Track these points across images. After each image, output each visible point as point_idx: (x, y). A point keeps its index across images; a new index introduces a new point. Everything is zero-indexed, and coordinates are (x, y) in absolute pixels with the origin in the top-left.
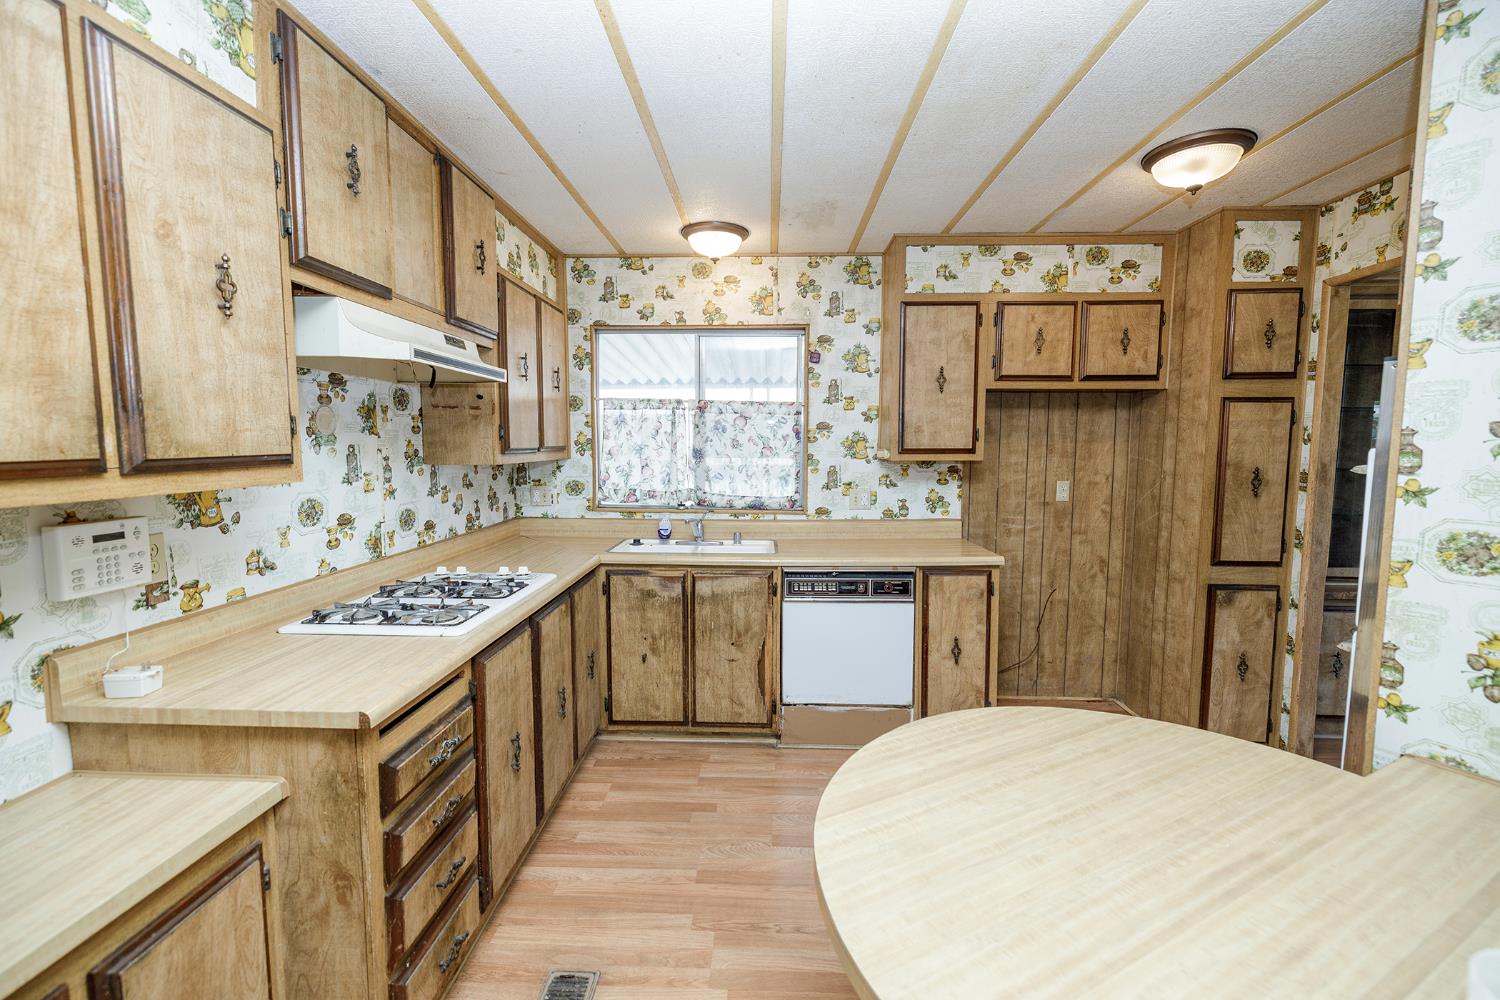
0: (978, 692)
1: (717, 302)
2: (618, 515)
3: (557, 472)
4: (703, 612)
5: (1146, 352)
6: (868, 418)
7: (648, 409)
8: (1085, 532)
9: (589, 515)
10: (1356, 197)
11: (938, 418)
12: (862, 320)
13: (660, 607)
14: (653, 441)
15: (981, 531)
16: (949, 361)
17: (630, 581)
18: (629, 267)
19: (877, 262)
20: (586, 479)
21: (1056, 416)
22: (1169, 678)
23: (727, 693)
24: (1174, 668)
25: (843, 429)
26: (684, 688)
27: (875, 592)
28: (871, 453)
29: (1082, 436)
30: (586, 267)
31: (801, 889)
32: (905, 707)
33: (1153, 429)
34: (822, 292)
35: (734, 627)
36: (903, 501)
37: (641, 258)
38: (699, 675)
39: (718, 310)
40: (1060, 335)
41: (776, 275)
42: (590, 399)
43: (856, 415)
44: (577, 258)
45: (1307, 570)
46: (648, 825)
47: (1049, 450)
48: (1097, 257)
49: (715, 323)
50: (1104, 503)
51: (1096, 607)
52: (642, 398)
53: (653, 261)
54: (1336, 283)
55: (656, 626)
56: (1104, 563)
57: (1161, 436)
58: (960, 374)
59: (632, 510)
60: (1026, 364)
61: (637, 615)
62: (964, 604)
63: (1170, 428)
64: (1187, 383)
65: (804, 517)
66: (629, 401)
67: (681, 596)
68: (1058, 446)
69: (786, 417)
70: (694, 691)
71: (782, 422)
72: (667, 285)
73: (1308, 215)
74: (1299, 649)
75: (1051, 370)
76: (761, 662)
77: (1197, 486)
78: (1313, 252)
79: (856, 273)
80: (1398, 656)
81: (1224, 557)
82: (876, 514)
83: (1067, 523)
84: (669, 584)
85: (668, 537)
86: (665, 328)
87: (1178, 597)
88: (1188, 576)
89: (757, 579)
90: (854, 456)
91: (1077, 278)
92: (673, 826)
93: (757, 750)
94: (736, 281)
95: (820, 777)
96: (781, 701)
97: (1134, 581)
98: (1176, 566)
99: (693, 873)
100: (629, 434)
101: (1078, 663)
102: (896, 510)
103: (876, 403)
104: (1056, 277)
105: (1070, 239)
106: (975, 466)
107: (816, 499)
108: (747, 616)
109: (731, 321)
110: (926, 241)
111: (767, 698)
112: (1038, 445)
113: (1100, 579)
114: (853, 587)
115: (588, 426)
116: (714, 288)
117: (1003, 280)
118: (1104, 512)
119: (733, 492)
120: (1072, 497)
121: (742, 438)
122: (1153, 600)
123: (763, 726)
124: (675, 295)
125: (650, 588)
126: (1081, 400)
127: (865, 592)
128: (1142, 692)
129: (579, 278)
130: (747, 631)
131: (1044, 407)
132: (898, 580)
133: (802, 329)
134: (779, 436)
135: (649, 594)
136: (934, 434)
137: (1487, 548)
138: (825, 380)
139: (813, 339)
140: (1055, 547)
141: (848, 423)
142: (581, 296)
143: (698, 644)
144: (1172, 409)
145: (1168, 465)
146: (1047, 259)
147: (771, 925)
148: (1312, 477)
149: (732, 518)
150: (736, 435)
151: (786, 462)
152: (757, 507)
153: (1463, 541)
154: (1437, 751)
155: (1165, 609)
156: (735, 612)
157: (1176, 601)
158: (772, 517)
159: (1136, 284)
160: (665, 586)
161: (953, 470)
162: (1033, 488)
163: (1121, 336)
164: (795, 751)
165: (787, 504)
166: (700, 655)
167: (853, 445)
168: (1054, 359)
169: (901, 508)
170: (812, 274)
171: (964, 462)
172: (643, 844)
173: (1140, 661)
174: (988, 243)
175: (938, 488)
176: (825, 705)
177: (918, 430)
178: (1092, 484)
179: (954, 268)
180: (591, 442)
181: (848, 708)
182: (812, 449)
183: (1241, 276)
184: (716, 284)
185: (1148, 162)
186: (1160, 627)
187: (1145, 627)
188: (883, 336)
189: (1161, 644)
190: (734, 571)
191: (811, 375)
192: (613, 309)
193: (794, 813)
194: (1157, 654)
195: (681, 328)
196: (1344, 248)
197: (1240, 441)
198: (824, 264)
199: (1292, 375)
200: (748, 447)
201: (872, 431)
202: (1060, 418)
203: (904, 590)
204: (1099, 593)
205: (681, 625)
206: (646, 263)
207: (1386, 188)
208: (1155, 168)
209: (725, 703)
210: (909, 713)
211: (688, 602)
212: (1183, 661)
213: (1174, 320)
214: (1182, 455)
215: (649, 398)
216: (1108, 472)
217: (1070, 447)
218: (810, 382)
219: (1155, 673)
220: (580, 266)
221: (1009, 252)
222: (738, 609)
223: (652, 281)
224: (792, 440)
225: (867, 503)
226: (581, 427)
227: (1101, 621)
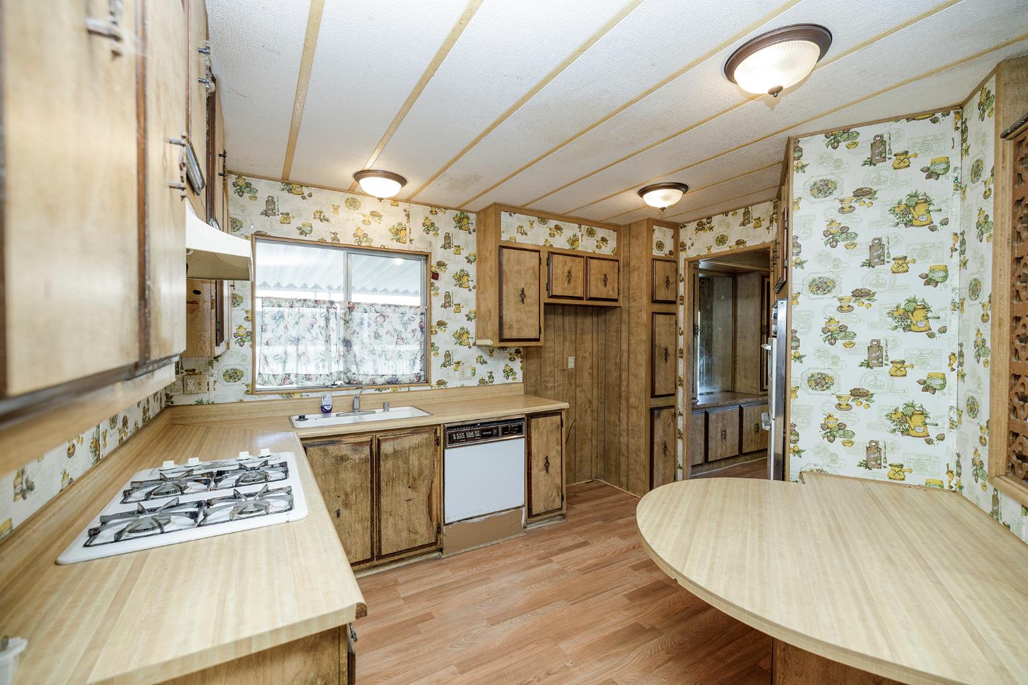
0: (558, 488)
1: (366, 229)
2: (278, 397)
3: (215, 362)
4: (386, 466)
5: (613, 286)
6: (469, 319)
7: (304, 308)
8: (582, 386)
9: (248, 398)
10: (696, 222)
11: (521, 320)
12: (465, 253)
13: (352, 468)
14: (308, 333)
15: (533, 389)
16: (526, 284)
17: (325, 450)
18: (290, 191)
19: (473, 217)
20: (245, 367)
21: (567, 319)
22: (632, 461)
23: (405, 526)
24: (635, 455)
25: (453, 327)
26: (371, 530)
27: (504, 434)
28: (471, 342)
29: (579, 331)
30: (248, 185)
31: (530, 647)
32: (519, 507)
33: (613, 327)
34: (439, 232)
35: (411, 475)
36: (491, 373)
37: (301, 186)
38: (384, 517)
39: (365, 235)
40: (578, 274)
41: (408, 216)
42: (250, 297)
43: (462, 317)
44: (240, 176)
45: (686, 397)
46: (389, 648)
47: (565, 340)
48: (591, 233)
49: (363, 244)
50: (590, 368)
51: (588, 428)
52: (299, 298)
53: (312, 190)
54: (690, 260)
55: (348, 484)
56: (590, 402)
57: (619, 331)
58: (532, 293)
59: (290, 391)
60: (563, 289)
61: (331, 478)
62: (549, 434)
63: (624, 327)
64: (633, 304)
65: (429, 388)
66: (286, 300)
67: (369, 457)
68: (568, 337)
69: (414, 316)
70: (380, 531)
71: (412, 320)
72: (324, 210)
73: (676, 227)
74: (684, 436)
75: (574, 293)
76: (430, 497)
77: (642, 358)
78: (679, 246)
79: (461, 221)
80: (796, 429)
81: (657, 393)
82: (475, 382)
83: (573, 381)
84: (359, 448)
85: (329, 411)
86: (321, 244)
87: (635, 416)
88: (640, 405)
89: (426, 435)
90: (461, 344)
91: (583, 243)
92: (411, 641)
93: (429, 565)
94: (379, 216)
95: (485, 570)
96: (444, 522)
97: (606, 410)
98: (632, 400)
99: (453, 668)
100: (286, 327)
101: (581, 461)
102: (487, 379)
103: (474, 309)
104: (573, 241)
105: (580, 221)
106: (529, 349)
107: (436, 374)
108: (420, 464)
109: (376, 244)
110: (512, 210)
111: (435, 523)
112: (559, 336)
113: (589, 411)
114: (490, 433)
115: (249, 321)
116: (363, 218)
117: (550, 239)
118: (589, 373)
119: (375, 372)
120: (575, 365)
121: (382, 331)
122: (619, 420)
123: (431, 545)
124: (331, 220)
125: (343, 454)
126: (578, 311)
127: (497, 435)
128: (615, 472)
129: (241, 193)
130: (420, 475)
131: (561, 314)
132: (516, 424)
133: (426, 257)
134: (409, 330)
135: (343, 459)
136: (520, 329)
137: (824, 379)
138: (442, 292)
139: (434, 263)
140: (568, 396)
141: (457, 321)
142: (243, 208)
143: (384, 493)
144: (625, 317)
145: (624, 346)
146: (570, 230)
147: (531, 679)
148: (685, 351)
149: (377, 392)
150: (377, 329)
151: (414, 347)
152: (393, 382)
153: (816, 377)
154: (813, 467)
155: (628, 424)
156: (411, 462)
157: (633, 419)
158: (407, 389)
159: (607, 250)
160: (356, 450)
161: (518, 352)
162: (558, 362)
163: (603, 277)
164: (455, 557)
165: (415, 379)
166: (384, 501)
167: (460, 336)
168: (576, 287)
169: (490, 377)
170: (433, 218)
171: (523, 347)
172: (398, 664)
173: (613, 455)
174: (543, 217)
175: (510, 363)
176: (471, 518)
177: (511, 327)
178: (584, 358)
179: (526, 228)
180: (251, 335)
181: (487, 517)
182: (434, 339)
183: (656, 253)
184: (364, 216)
185: (642, 192)
186: (625, 434)
187: (615, 435)
188: (478, 266)
189: (626, 443)
190: (409, 431)
191: (432, 288)
192: (274, 223)
193: (487, 599)
194: (624, 448)
195: (335, 245)
196: (692, 245)
197: (660, 334)
198: (440, 214)
199: (674, 302)
200: (385, 338)
201: (471, 327)
202: (569, 320)
203: (519, 430)
204: (589, 419)
205: (369, 480)
206: (306, 191)
207: (709, 221)
208: (645, 196)
209: (404, 534)
210: (522, 511)
211: (376, 459)
212: (640, 451)
213: (623, 270)
214: (632, 342)
215: (305, 298)
216: (590, 351)
217: (573, 337)
218: (432, 293)
219: (623, 460)
220: (241, 182)
221: (552, 223)
222: (414, 459)
223: (310, 206)
224: (419, 333)
225: (470, 375)
226: (241, 321)
227: (590, 436)
